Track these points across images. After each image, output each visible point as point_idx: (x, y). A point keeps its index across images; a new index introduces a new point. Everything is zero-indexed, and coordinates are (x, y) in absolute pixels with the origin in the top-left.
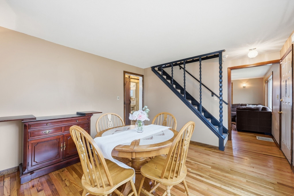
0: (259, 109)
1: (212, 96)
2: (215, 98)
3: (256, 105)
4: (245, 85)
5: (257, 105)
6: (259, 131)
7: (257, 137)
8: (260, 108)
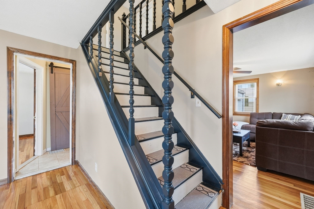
0: (308, 127)
1: (192, 97)
2: (197, 103)
3: (300, 116)
4: (279, 81)
5: (302, 115)
6: (306, 178)
7: (302, 195)
8: (311, 126)
